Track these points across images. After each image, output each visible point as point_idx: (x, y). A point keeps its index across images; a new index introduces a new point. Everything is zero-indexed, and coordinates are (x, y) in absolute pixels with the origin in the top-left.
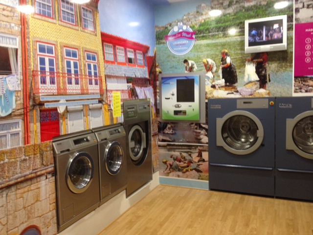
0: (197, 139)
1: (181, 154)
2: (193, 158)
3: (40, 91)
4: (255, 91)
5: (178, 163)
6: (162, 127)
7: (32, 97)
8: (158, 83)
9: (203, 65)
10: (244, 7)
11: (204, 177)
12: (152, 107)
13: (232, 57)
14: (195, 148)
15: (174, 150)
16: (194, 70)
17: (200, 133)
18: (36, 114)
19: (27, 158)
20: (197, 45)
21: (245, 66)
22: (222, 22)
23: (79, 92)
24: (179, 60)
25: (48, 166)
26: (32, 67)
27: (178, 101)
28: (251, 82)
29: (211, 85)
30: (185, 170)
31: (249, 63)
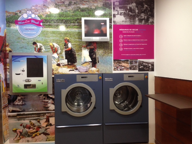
0: (45, 107)
1: (30, 121)
2: (42, 123)
4: (89, 69)
5: (27, 130)
6: (12, 99)
8: (8, 60)
9: (50, 47)
10: (80, 8)
11: (51, 139)
12: (2, 82)
13: (73, 44)
14: (44, 115)
15: (24, 119)
16: (43, 51)
17: (48, 102)
20: (44, 31)
21: (82, 51)
22: (64, 16)
24: (29, 42)
27: (28, 76)
28: (86, 62)
29: (57, 63)
30: (34, 135)
31: (85, 49)
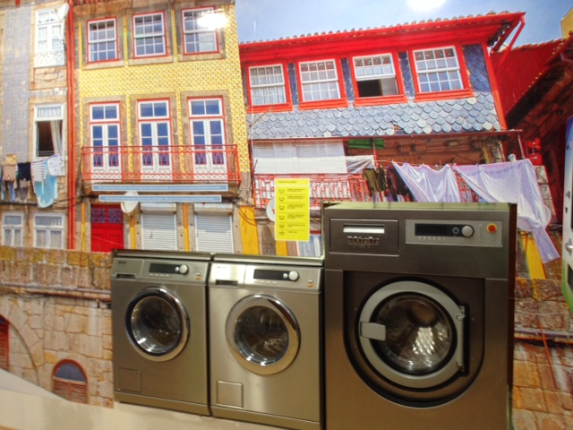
3: (92, 177)
7: (80, 186)
18: (85, 209)
19: (71, 267)
23: (170, 178)
25: (101, 289)
26: (82, 142)
